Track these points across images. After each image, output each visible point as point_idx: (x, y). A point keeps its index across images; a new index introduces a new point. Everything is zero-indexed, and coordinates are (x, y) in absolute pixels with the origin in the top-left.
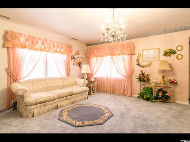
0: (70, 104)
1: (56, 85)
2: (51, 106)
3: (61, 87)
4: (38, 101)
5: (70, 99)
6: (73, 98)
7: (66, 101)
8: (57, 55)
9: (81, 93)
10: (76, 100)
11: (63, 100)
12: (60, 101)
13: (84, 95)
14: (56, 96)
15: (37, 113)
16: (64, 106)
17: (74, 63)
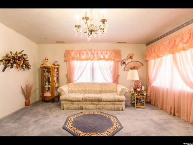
0: (96, 109)
1: (93, 90)
2: (77, 105)
3: (98, 92)
4: (66, 99)
5: (96, 105)
6: (101, 104)
7: (92, 105)
8: (102, 62)
9: (113, 101)
10: (105, 107)
11: (89, 104)
12: (85, 104)
13: (117, 104)
14: (82, 98)
15: (66, 107)
16: (90, 109)
17: (125, 68)
